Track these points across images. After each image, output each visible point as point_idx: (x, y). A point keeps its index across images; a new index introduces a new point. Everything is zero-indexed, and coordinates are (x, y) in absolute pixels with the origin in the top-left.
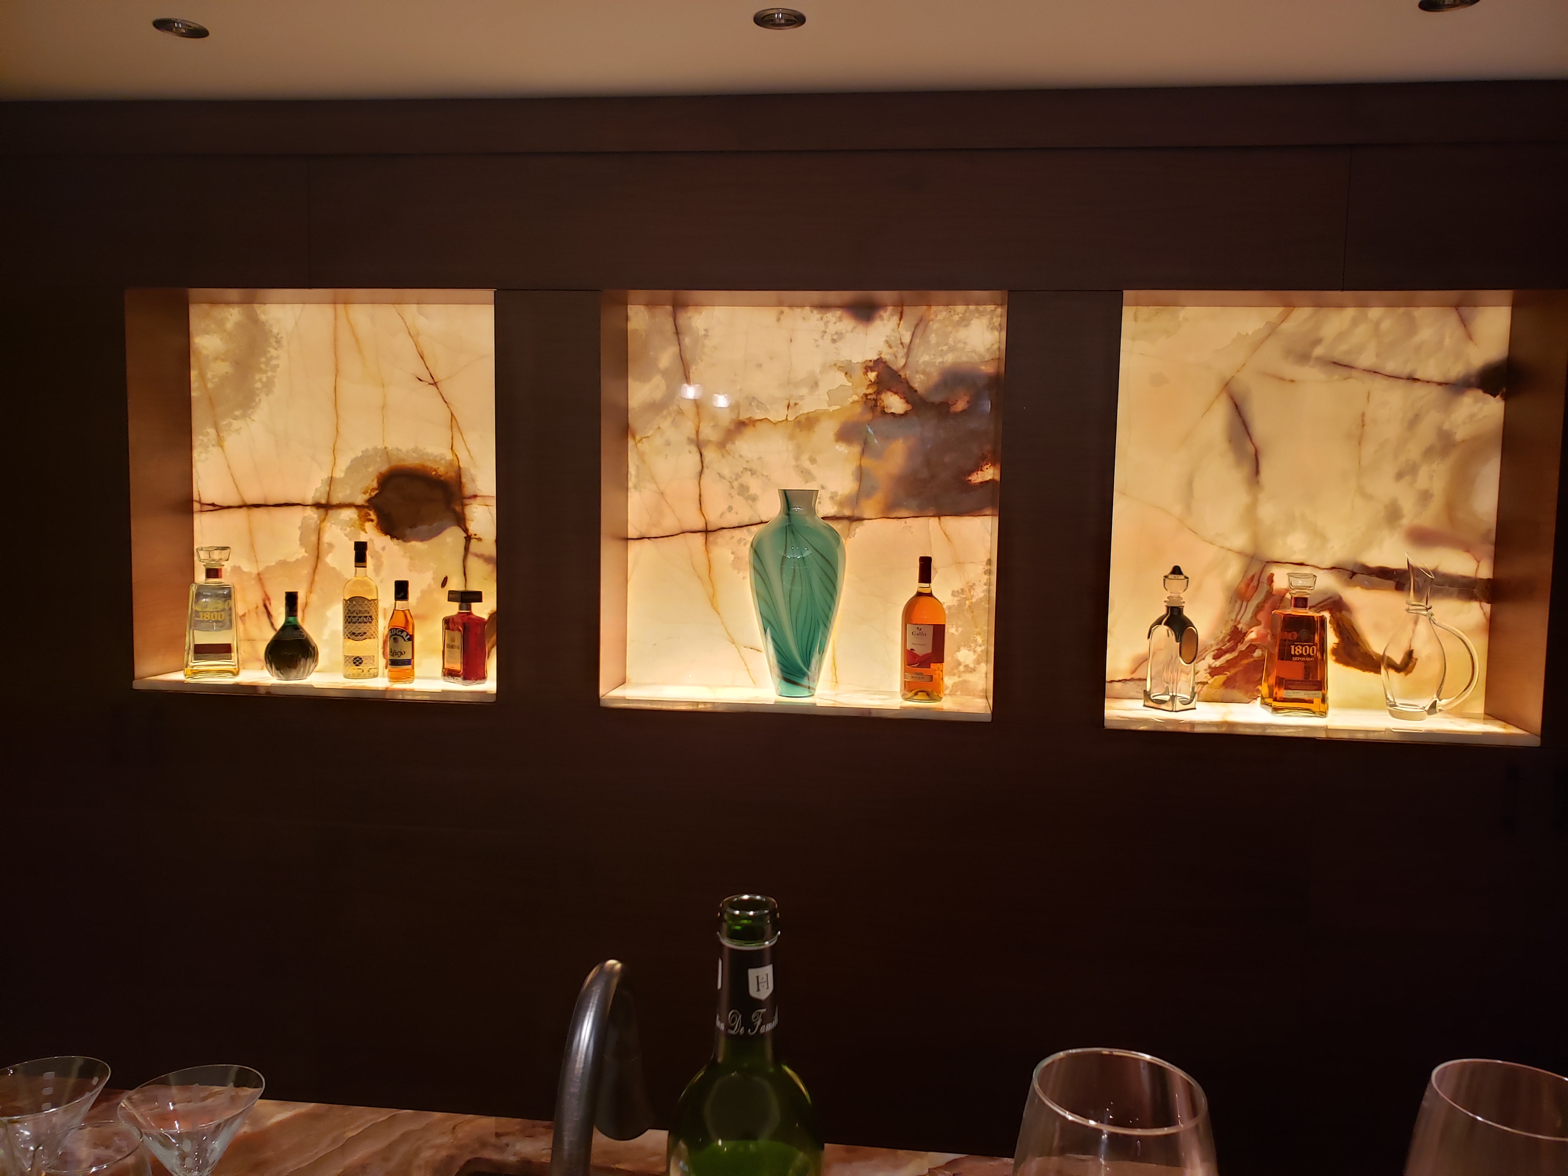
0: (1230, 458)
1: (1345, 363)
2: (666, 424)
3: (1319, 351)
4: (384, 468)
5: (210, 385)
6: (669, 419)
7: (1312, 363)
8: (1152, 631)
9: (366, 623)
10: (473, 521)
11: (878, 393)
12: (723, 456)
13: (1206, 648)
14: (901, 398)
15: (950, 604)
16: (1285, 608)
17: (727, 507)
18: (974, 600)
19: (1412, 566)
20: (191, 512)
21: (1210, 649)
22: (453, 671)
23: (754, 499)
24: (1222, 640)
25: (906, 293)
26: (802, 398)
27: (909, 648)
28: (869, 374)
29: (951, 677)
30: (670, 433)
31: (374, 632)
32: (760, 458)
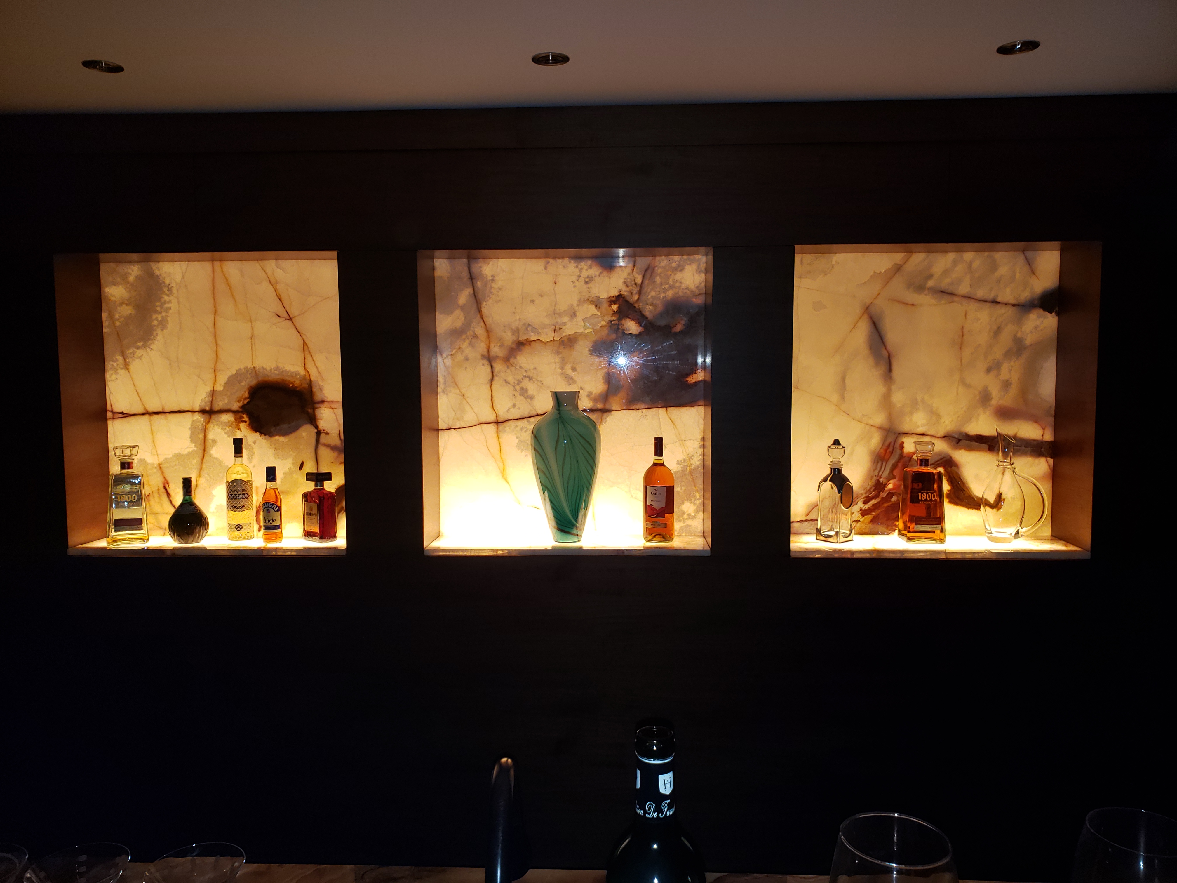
0: (871, 361)
1: (950, 291)
2: (465, 345)
3: (931, 283)
4: (254, 382)
5: (117, 324)
6: (467, 342)
7: (926, 291)
8: (821, 486)
9: (244, 498)
10: (322, 420)
11: (620, 319)
12: (508, 367)
13: (858, 496)
14: (636, 323)
15: (676, 470)
16: (912, 466)
17: (512, 404)
18: (693, 467)
19: (999, 434)
20: (105, 420)
21: (860, 496)
22: (312, 532)
23: (531, 398)
24: (869, 490)
25: (638, 250)
26: (564, 324)
27: (649, 504)
28: (612, 306)
29: (678, 523)
30: (468, 351)
31: (250, 505)
32: (535, 368)
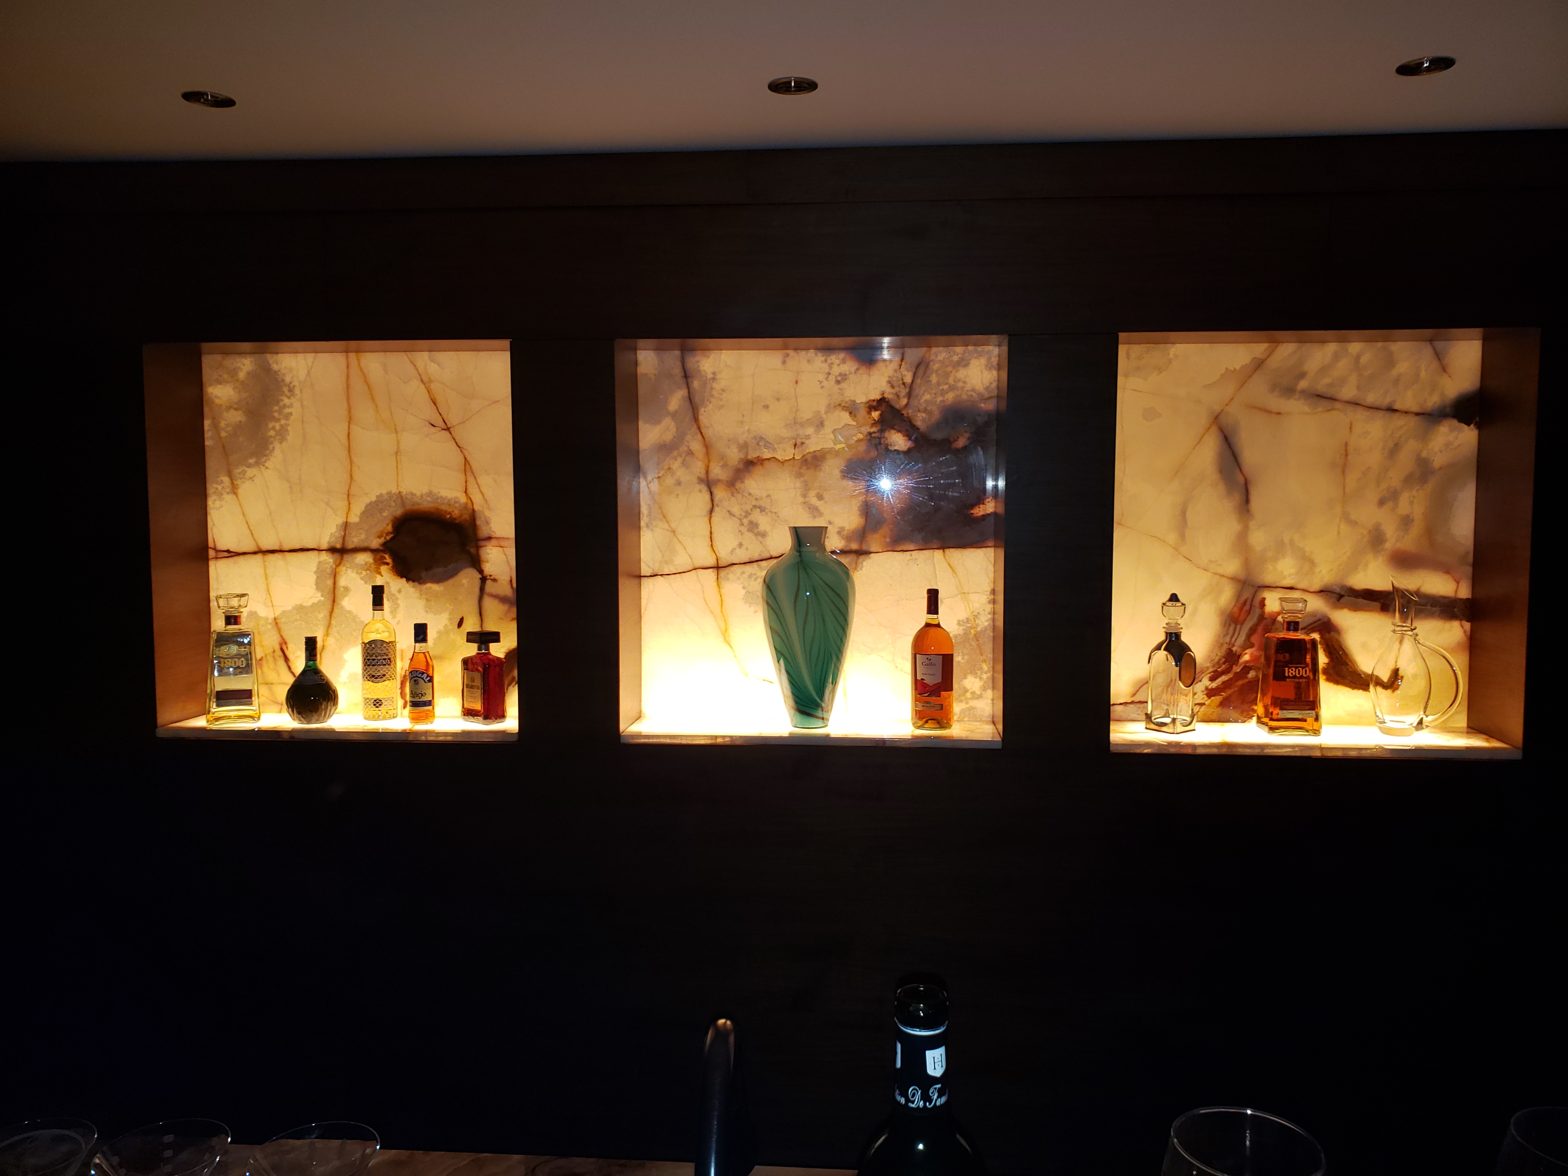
0: (1221, 488)
1: (1328, 396)
2: (676, 465)
3: (1303, 384)
4: (399, 512)
5: (223, 434)
6: (680, 460)
7: (1297, 396)
8: (1152, 657)
9: (385, 665)
10: (488, 563)
11: (882, 431)
12: (733, 494)
13: (1202, 671)
14: (904, 436)
15: (957, 633)
16: (1276, 630)
17: (738, 543)
18: (979, 629)
19: (1396, 588)
20: (206, 560)
21: (1206, 671)
22: (473, 710)
23: (763, 535)
24: (1218, 663)
26: (808, 437)
27: (919, 678)
28: (872, 413)
29: (959, 704)
30: (681, 473)
31: (393, 674)
32: (768, 496)
